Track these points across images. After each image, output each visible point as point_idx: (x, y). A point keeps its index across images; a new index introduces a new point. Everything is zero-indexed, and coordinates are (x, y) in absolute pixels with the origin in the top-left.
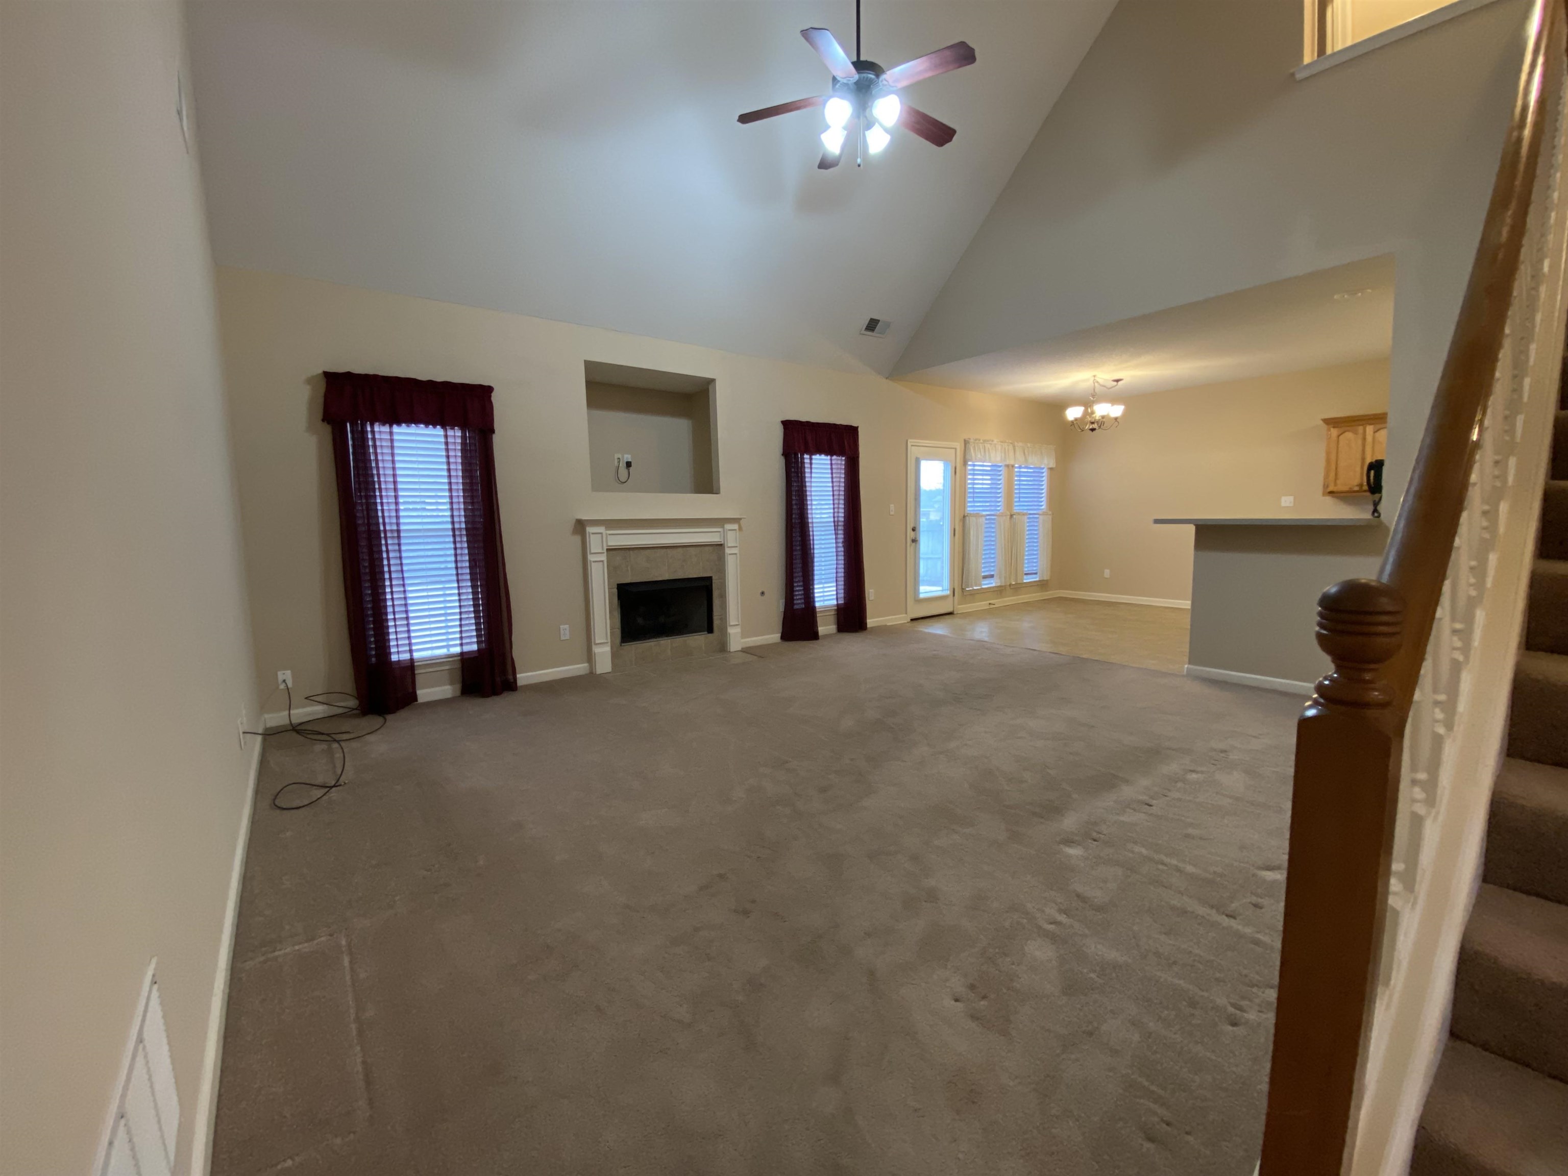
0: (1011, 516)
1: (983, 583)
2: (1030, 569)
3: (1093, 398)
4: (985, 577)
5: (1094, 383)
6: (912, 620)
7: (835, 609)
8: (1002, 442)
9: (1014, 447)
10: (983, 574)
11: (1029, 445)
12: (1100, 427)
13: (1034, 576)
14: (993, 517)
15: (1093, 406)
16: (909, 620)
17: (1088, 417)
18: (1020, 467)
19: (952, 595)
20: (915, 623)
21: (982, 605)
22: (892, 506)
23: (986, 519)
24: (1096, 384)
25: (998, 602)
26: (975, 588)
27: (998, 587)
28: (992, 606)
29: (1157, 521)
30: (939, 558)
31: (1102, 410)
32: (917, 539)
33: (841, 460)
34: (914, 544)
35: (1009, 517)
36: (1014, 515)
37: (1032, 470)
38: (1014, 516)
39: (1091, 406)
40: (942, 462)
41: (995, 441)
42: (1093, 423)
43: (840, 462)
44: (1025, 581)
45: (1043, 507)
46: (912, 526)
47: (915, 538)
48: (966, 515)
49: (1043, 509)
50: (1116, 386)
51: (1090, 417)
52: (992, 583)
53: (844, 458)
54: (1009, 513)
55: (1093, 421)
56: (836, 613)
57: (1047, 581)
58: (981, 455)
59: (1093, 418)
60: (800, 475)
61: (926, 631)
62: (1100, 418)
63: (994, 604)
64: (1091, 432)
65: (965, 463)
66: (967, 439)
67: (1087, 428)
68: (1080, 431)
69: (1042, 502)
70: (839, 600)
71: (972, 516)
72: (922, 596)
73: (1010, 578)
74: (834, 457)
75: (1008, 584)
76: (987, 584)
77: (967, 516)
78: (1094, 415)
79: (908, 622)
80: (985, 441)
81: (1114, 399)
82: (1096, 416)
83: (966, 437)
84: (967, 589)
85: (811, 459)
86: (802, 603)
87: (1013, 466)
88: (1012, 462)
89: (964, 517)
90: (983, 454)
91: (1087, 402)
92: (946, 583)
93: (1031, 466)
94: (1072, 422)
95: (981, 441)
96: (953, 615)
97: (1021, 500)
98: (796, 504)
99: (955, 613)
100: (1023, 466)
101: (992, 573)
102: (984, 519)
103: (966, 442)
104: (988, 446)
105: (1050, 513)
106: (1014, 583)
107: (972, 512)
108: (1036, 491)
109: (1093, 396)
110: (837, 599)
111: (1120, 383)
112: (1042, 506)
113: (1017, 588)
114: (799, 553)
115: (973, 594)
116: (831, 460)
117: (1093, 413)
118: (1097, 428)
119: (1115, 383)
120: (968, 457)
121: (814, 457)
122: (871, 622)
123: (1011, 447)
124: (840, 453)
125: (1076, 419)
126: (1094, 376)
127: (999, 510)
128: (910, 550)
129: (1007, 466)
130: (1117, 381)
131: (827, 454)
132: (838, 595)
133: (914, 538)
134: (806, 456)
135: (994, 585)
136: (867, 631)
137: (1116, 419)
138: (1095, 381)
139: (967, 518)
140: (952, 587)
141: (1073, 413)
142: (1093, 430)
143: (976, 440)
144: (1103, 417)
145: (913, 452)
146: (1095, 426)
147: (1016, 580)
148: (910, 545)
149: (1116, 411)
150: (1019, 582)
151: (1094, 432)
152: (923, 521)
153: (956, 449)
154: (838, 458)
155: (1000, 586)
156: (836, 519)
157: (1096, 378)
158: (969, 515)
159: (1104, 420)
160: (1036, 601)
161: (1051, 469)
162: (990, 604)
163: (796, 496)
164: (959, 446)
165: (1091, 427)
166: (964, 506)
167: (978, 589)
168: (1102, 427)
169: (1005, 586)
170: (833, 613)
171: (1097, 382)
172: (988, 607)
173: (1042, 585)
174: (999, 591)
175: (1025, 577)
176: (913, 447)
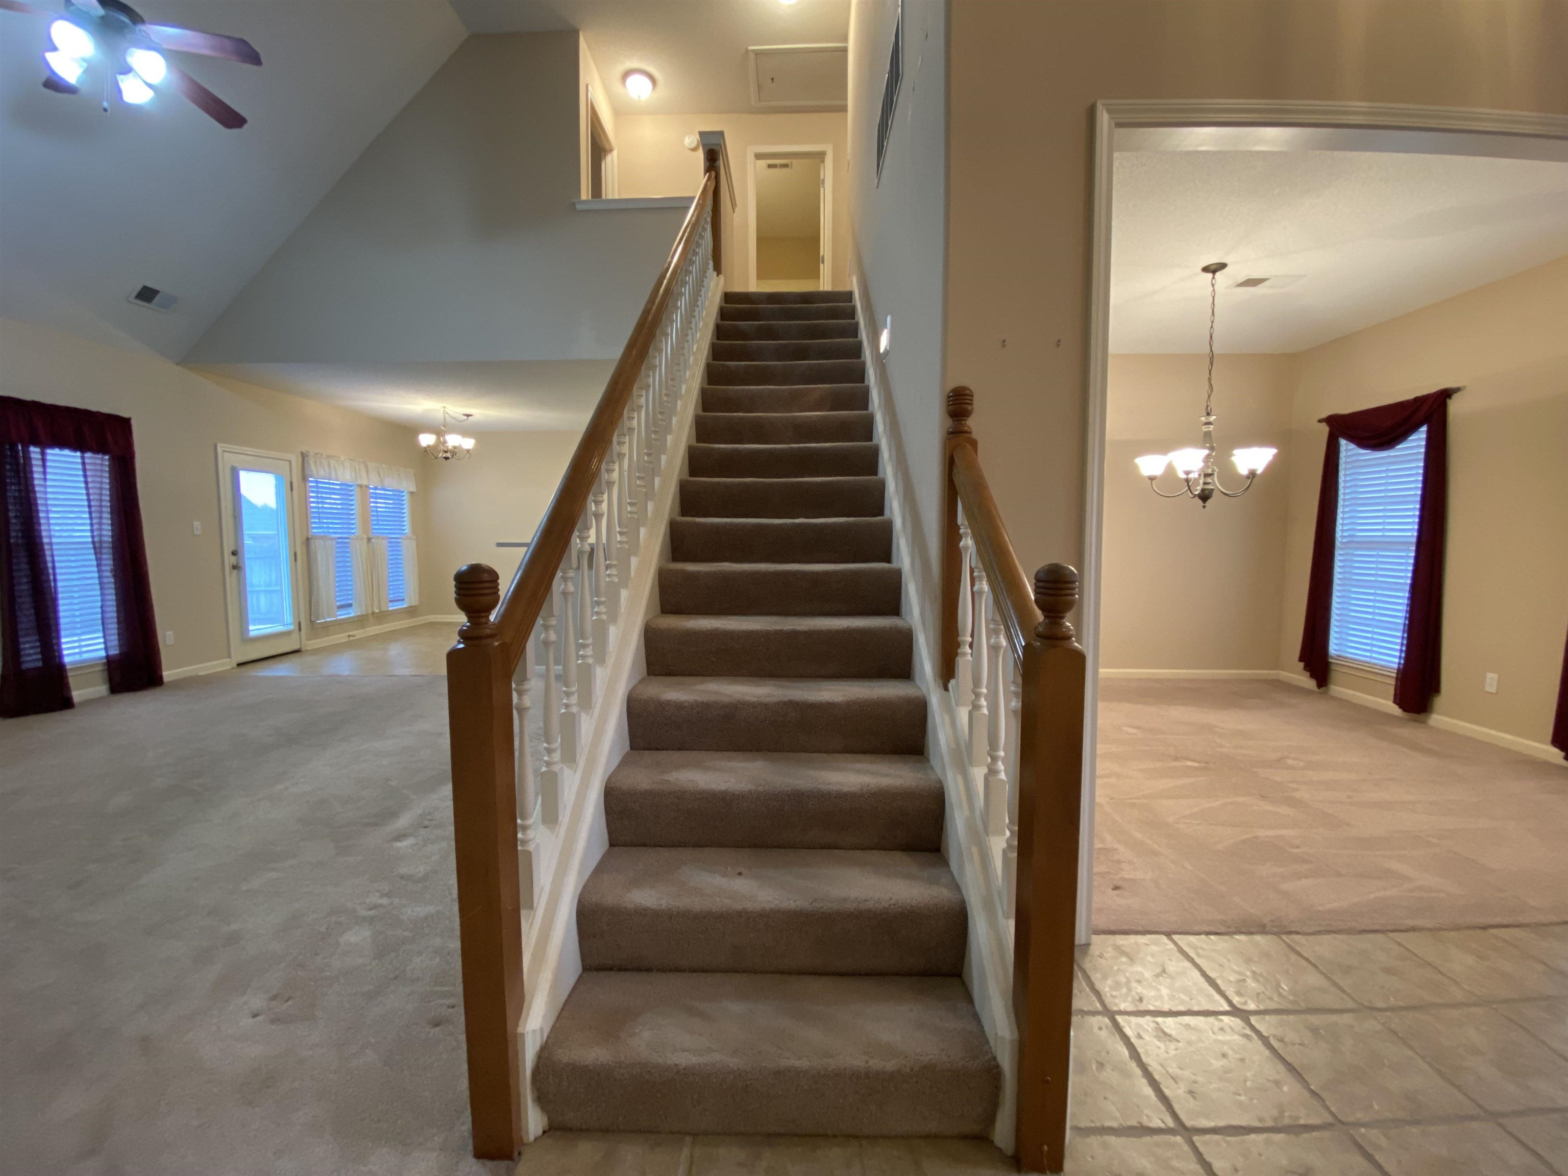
0: (369, 540)
1: (338, 613)
2: (396, 595)
3: (445, 428)
4: (340, 607)
5: (444, 414)
6: (239, 665)
7: (104, 663)
8: (351, 460)
9: (367, 467)
10: (338, 604)
11: (384, 466)
12: (453, 456)
13: (400, 603)
14: (346, 541)
15: (445, 436)
16: (235, 665)
17: (440, 445)
18: (376, 488)
19: (297, 629)
20: (243, 668)
21: (341, 638)
22: (197, 524)
23: (338, 543)
24: (446, 415)
25: (359, 634)
26: (328, 620)
27: (359, 616)
28: (351, 638)
29: (500, 545)
30: (277, 591)
31: (453, 440)
32: (240, 565)
33: (102, 459)
34: (235, 572)
35: (365, 541)
36: (373, 538)
37: (391, 493)
38: (373, 540)
39: (443, 436)
40: (274, 475)
41: (342, 458)
42: (446, 452)
43: (99, 463)
44: (390, 609)
45: (405, 532)
46: (232, 548)
47: (237, 564)
48: (310, 537)
49: (406, 533)
50: (464, 420)
51: (443, 446)
52: (350, 613)
53: (107, 457)
54: (365, 536)
55: (446, 450)
56: (106, 667)
57: (415, 606)
58: (325, 470)
59: (446, 446)
60: (22, 475)
61: (261, 674)
62: (452, 448)
63: (354, 636)
64: (445, 460)
65: (304, 478)
66: (304, 452)
67: (440, 455)
68: (434, 458)
69: (404, 526)
70: (109, 649)
71: (317, 539)
72: (252, 634)
73: (372, 605)
74: (88, 455)
75: (370, 612)
76: (342, 615)
77: (312, 538)
78: (447, 445)
79: (233, 668)
80: (329, 457)
81: (465, 432)
82: (448, 446)
83: (304, 450)
84: (318, 621)
85: (43, 454)
86: (38, 660)
87: (367, 487)
88: (365, 482)
89: (308, 539)
90: (327, 470)
91: (439, 431)
92: (288, 617)
93: (388, 488)
94: (425, 448)
95: (324, 456)
96: (300, 653)
97: (380, 523)
98: (16, 517)
99: (303, 650)
100: (379, 487)
101: (350, 602)
102: (334, 542)
103: (304, 456)
104: (332, 462)
105: (414, 537)
106: (377, 611)
107: (318, 534)
108: (397, 515)
109: (444, 426)
110: (106, 649)
111: (470, 418)
112: (404, 530)
113: (381, 617)
114: (26, 587)
115: (327, 628)
116: (83, 458)
117: (445, 442)
118: (450, 457)
119: (466, 418)
120: (307, 471)
121: (49, 451)
122: (168, 674)
123: (362, 466)
124: (99, 449)
125: (429, 446)
126: (444, 407)
127: (354, 533)
128: (231, 578)
129: (361, 486)
130: (468, 416)
131: (74, 448)
132: (108, 643)
133: (235, 564)
134: (34, 451)
135: (352, 615)
136: (163, 687)
137: (468, 451)
138: (445, 413)
139: (312, 541)
140: (298, 621)
141: (426, 440)
142: (447, 458)
143: (317, 454)
144: (455, 447)
145: (228, 456)
146: (448, 455)
147: (380, 607)
148: (231, 573)
149: (468, 443)
150: (383, 609)
151: (448, 460)
152: (248, 544)
153: (290, 461)
154: (96, 456)
155: (362, 616)
156: (96, 539)
157: (445, 410)
158: (314, 537)
159: (456, 450)
160: (406, 628)
161: (412, 493)
162: (349, 636)
163: (15, 504)
164: (296, 460)
165: (444, 456)
166: (307, 526)
167: (331, 621)
168: (454, 456)
169: (367, 615)
170: (100, 668)
171: (447, 413)
172: (347, 640)
173: (411, 611)
174: (361, 621)
175: (390, 604)
176: (225, 454)
